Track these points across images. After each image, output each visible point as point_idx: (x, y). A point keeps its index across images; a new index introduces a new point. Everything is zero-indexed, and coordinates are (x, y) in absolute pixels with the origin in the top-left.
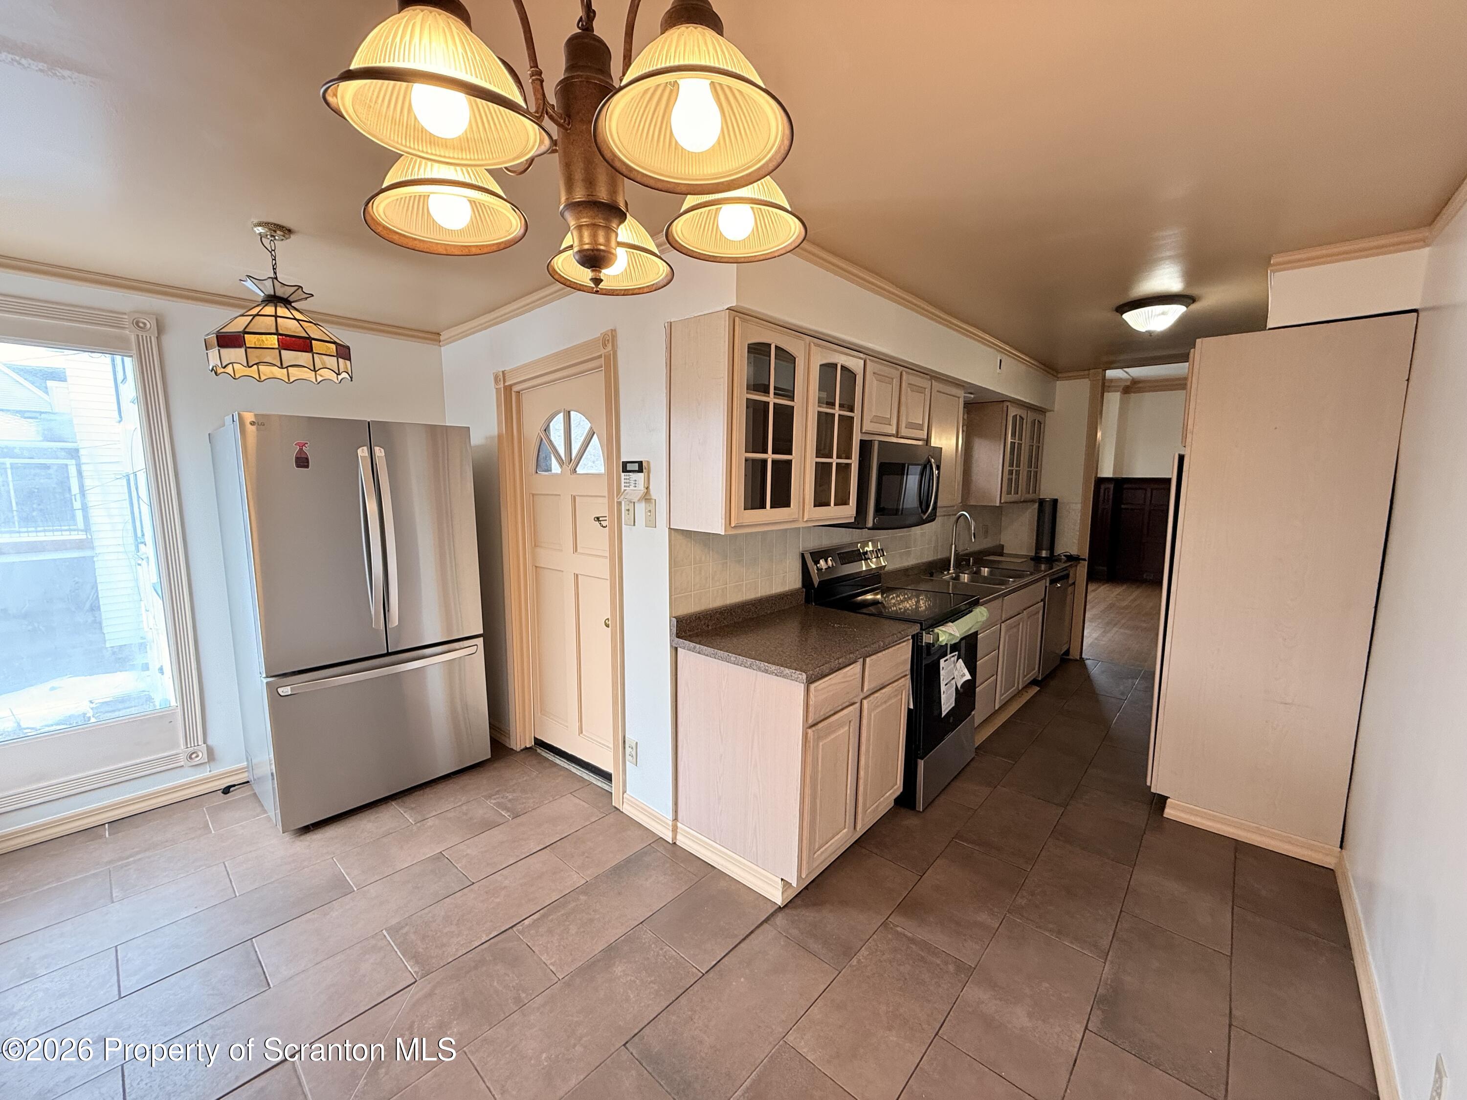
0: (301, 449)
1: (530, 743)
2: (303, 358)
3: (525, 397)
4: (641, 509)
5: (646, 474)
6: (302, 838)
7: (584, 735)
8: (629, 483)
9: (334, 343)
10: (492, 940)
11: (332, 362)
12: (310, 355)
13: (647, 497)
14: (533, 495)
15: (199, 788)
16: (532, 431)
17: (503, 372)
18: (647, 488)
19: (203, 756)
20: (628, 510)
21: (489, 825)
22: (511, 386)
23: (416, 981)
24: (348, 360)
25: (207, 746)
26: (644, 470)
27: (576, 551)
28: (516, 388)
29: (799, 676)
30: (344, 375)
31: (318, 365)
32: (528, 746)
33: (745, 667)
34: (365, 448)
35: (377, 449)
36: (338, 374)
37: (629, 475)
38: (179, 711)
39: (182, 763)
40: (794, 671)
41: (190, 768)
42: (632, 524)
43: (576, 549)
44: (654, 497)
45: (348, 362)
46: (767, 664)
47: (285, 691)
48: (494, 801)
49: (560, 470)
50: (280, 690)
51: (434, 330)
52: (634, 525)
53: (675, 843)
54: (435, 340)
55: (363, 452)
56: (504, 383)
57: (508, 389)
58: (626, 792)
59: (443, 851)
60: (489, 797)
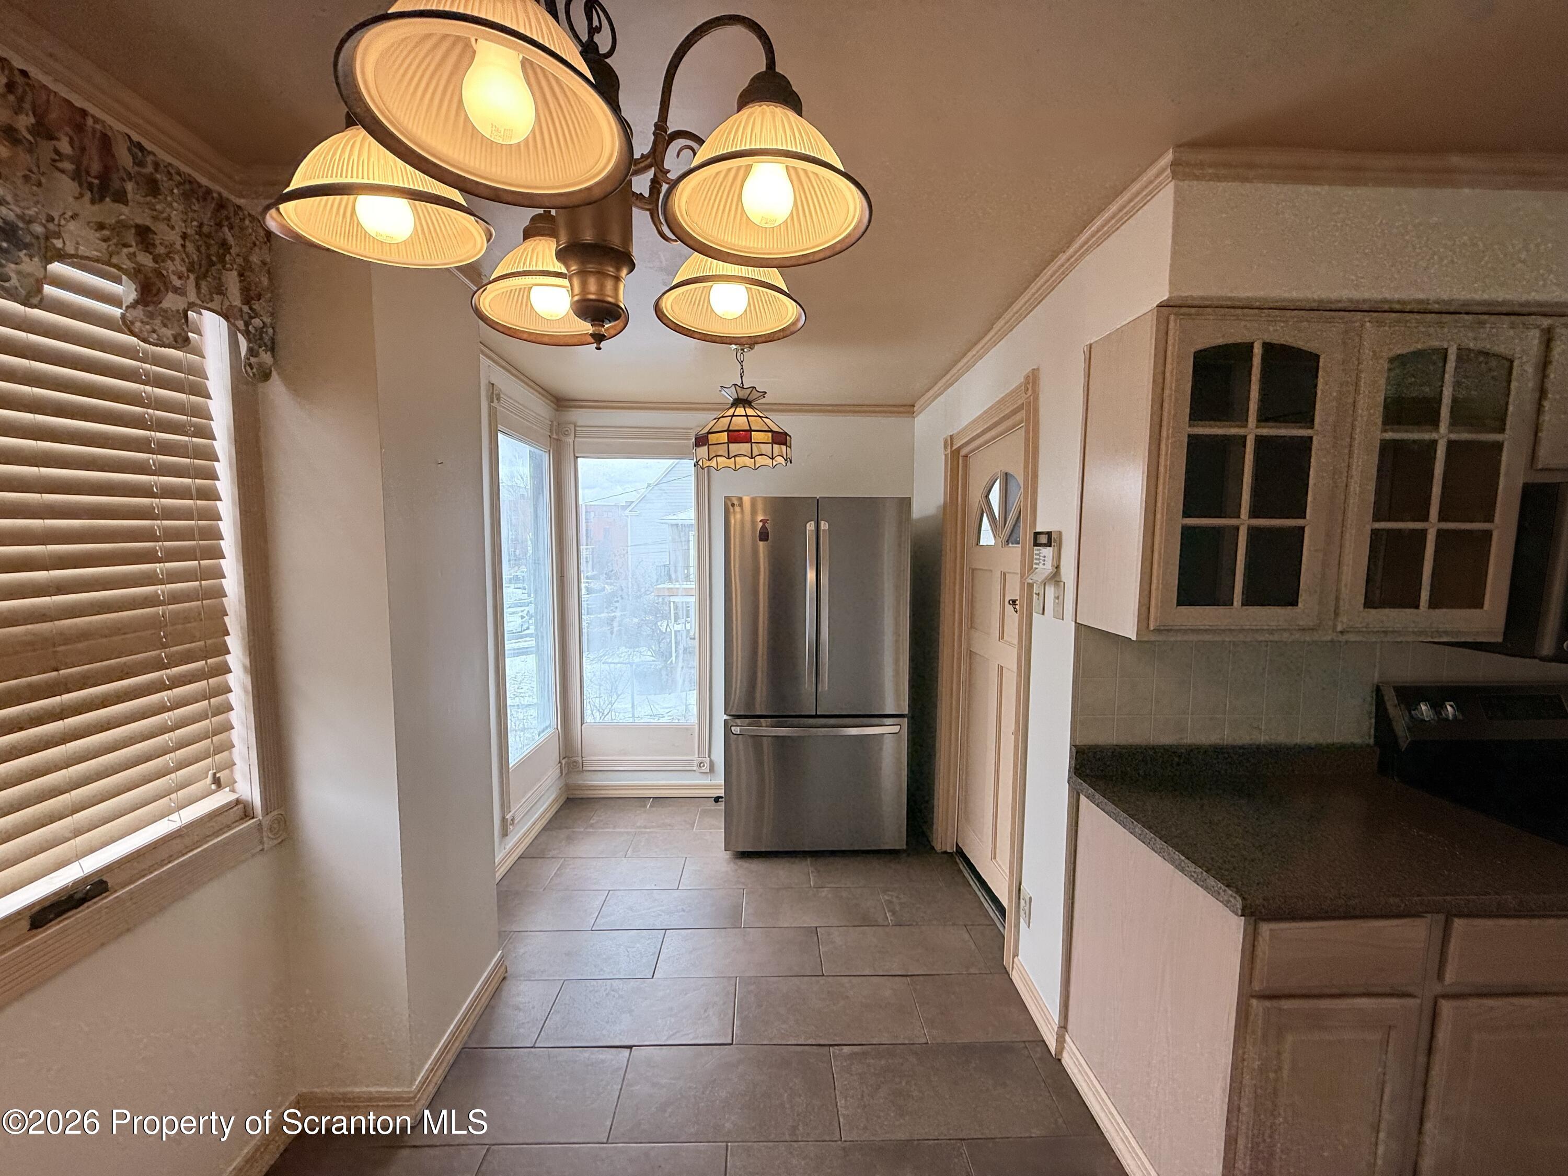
0: (764, 525)
1: (951, 849)
2: (744, 448)
3: (972, 462)
4: (1050, 591)
5: (1056, 548)
6: (737, 861)
7: (997, 862)
8: (1039, 559)
9: (771, 431)
10: (807, 1047)
11: (767, 449)
12: (749, 445)
13: (1055, 577)
14: (973, 570)
15: (697, 791)
16: (975, 496)
17: (951, 436)
18: (1058, 567)
19: (706, 768)
20: (1038, 594)
21: (867, 921)
22: (959, 449)
23: (732, 1044)
24: (783, 444)
25: (710, 760)
26: (1053, 544)
27: (1003, 638)
28: (963, 452)
29: (1231, 899)
30: (780, 460)
31: (755, 453)
32: (949, 851)
33: (1153, 849)
34: (813, 522)
35: (822, 523)
36: (773, 459)
37: (1040, 550)
38: (697, 727)
39: (694, 768)
40: (1223, 887)
41: (701, 775)
42: (1041, 612)
43: (1002, 637)
44: (1063, 579)
45: (784, 447)
46: (1183, 858)
47: (736, 730)
48: (886, 897)
49: (994, 541)
50: (733, 728)
51: (909, 403)
52: (1043, 614)
53: (1060, 1060)
54: (908, 412)
55: (811, 526)
56: (951, 448)
57: (955, 454)
58: (1017, 956)
59: (820, 927)
60: (885, 891)
